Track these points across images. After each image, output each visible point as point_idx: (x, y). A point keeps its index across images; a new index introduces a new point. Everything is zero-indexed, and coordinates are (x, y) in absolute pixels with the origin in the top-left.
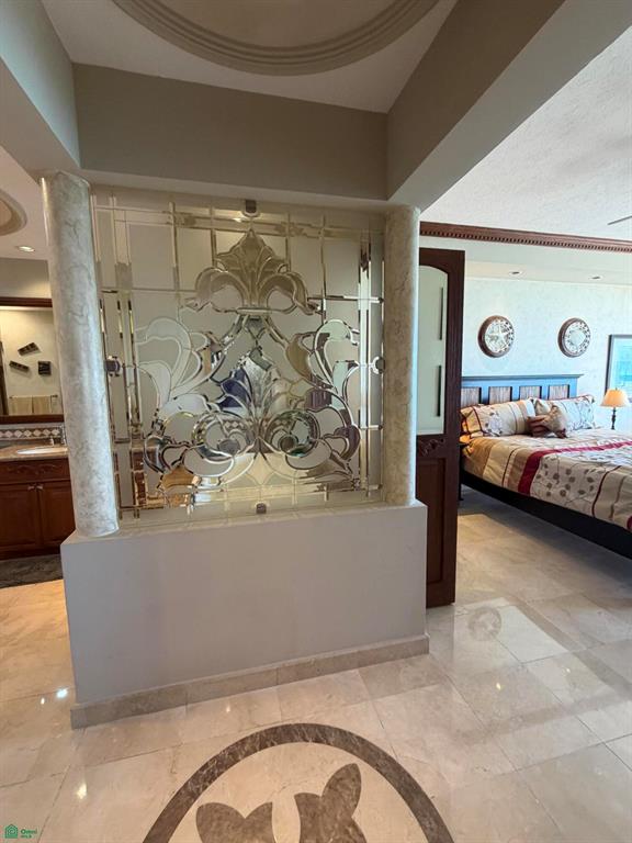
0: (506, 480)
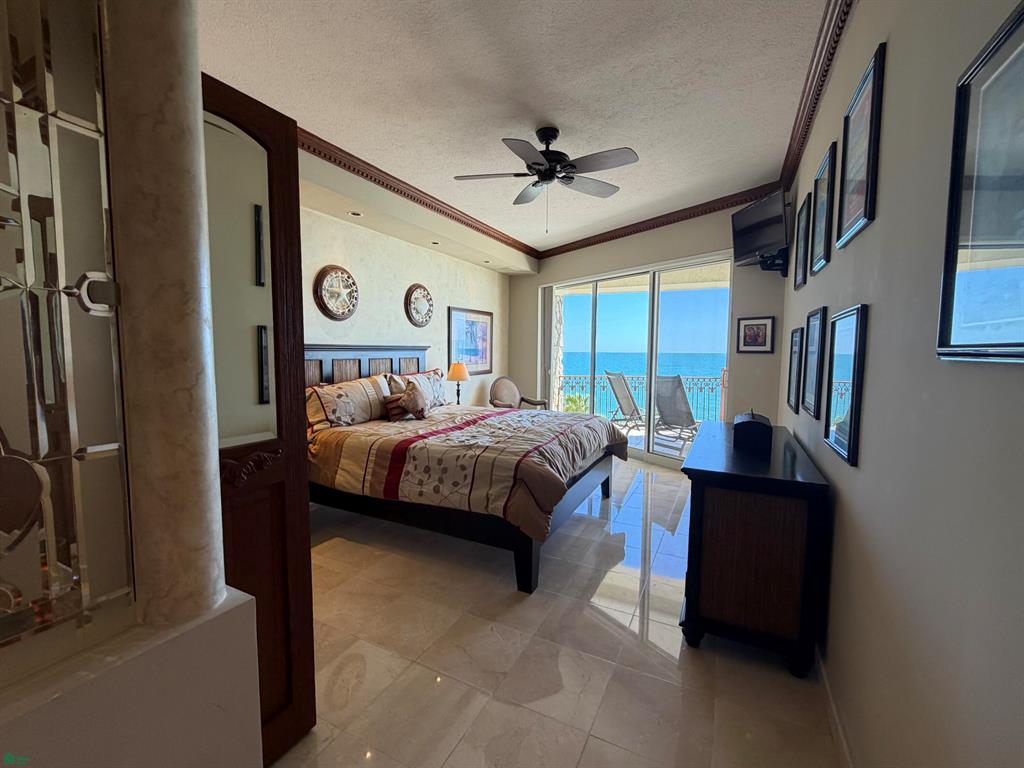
0: (367, 484)
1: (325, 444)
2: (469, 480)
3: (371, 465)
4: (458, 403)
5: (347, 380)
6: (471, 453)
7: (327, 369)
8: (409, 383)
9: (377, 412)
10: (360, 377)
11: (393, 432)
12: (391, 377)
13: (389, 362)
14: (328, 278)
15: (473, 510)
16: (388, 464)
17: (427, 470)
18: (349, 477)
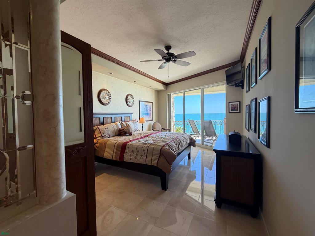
0: (114, 156)
1: (101, 144)
2: (146, 154)
3: (115, 150)
4: (142, 130)
5: (108, 124)
6: (146, 146)
7: (102, 120)
8: (127, 124)
9: (117, 133)
10: (112, 123)
11: (122, 139)
12: (121, 122)
13: (121, 118)
14: (102, 93)
15: (147, 164)
16: (120, 150)
17: (133, 151)
18: (108, 154)
